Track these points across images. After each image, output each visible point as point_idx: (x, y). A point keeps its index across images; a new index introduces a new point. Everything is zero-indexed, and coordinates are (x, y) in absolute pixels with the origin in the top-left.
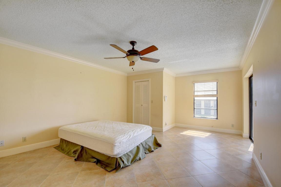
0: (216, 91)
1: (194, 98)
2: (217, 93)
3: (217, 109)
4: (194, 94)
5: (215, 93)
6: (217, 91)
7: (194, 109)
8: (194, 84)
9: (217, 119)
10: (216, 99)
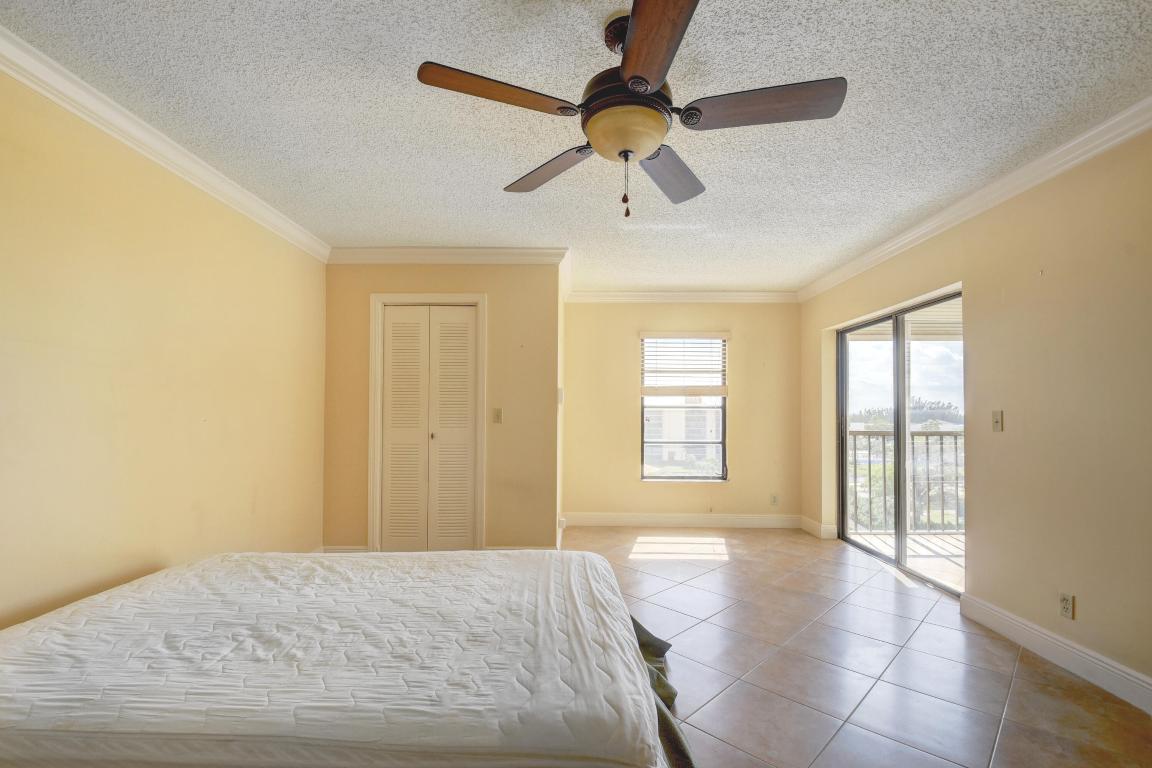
0: (720, 375)
1: (642, 399)
2: (724, 379)
3: (723, 443)
4: (643, 382)
5: (717, 380)
6: (724, 375)
7: (643, 443)
8: (642, 340)
9: (724, 477)
10: (720, 404)
